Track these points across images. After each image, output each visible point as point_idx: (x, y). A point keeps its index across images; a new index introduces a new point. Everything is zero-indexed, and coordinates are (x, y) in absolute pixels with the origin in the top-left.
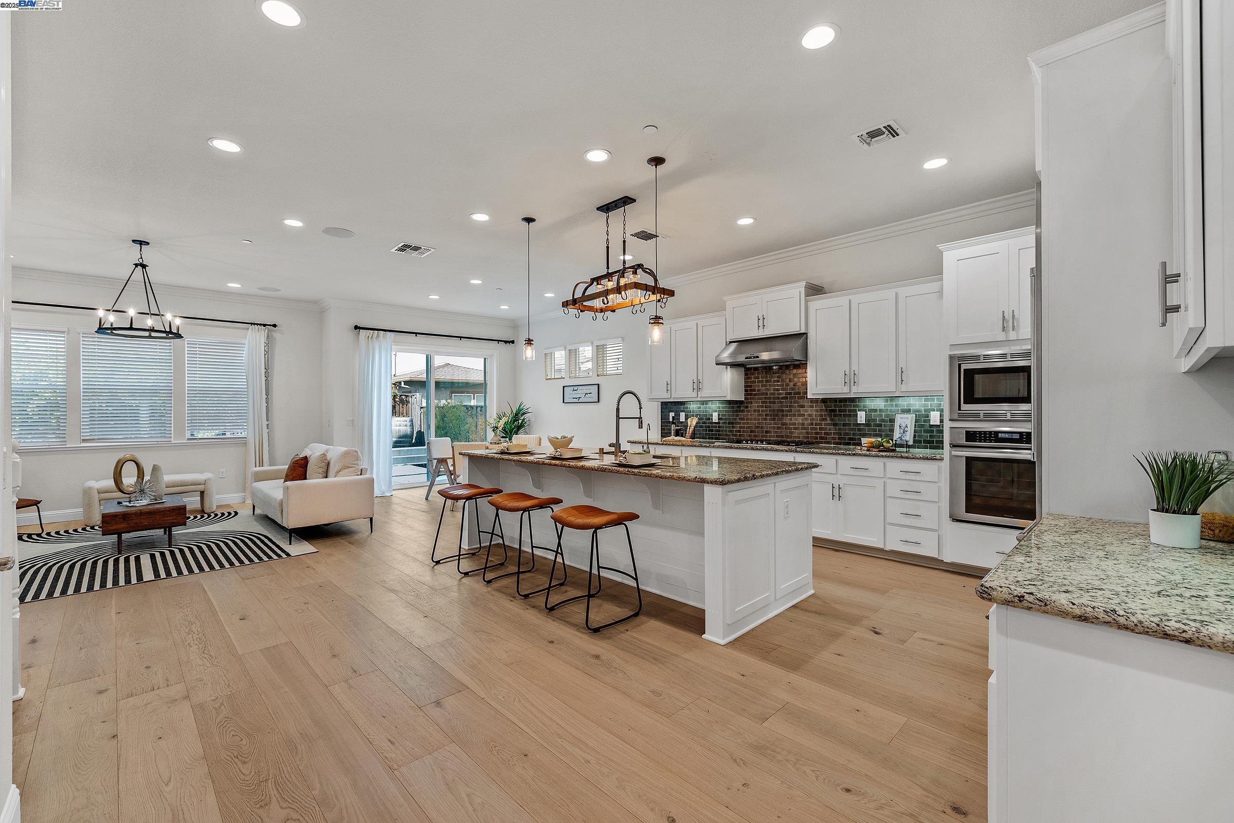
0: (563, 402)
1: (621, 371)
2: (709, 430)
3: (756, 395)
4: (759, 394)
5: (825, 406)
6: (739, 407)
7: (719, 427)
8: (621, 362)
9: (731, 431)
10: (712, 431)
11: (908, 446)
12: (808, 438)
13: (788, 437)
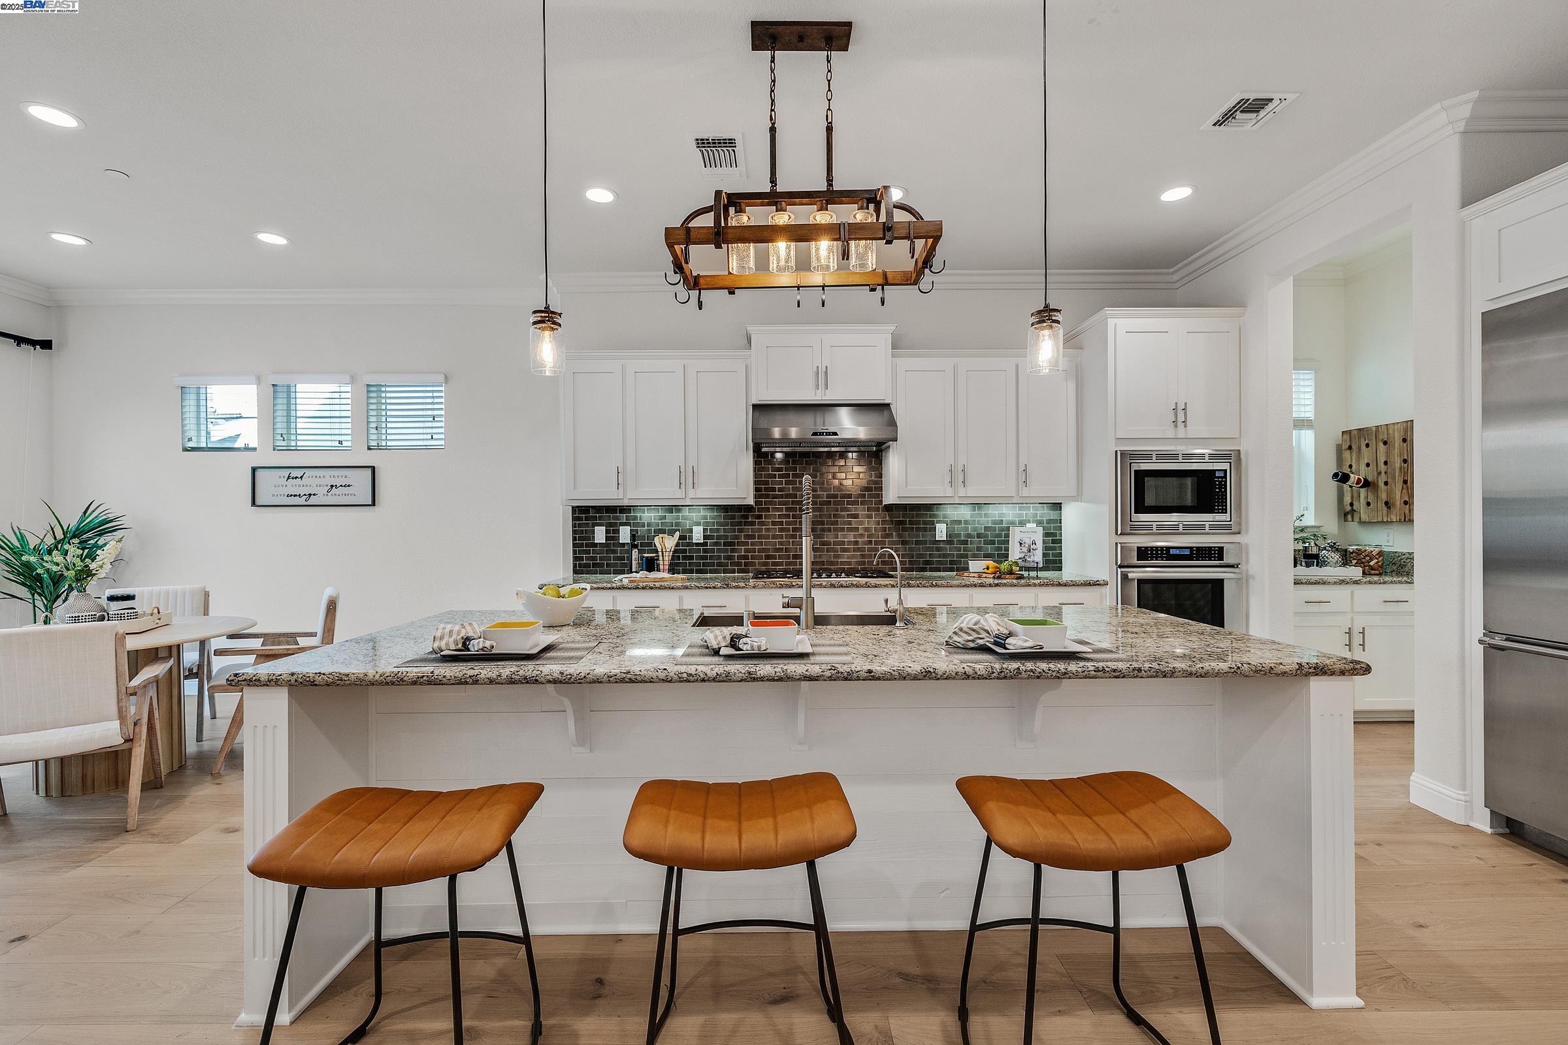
0: (254, 503)
1: (442, 442)
2: (685, 558)
3: (776, 497)
4: (781, 496)
5: (890, 516)
6: (746, 517)
7: (705, 551)
8: (442, 424)
9: (729, 558)
10: (691, 558)
11: (1037, 569)
12: (864, 563)
13: (832, 563)
